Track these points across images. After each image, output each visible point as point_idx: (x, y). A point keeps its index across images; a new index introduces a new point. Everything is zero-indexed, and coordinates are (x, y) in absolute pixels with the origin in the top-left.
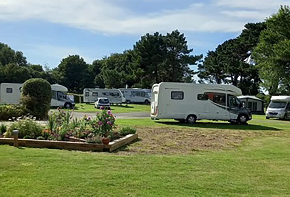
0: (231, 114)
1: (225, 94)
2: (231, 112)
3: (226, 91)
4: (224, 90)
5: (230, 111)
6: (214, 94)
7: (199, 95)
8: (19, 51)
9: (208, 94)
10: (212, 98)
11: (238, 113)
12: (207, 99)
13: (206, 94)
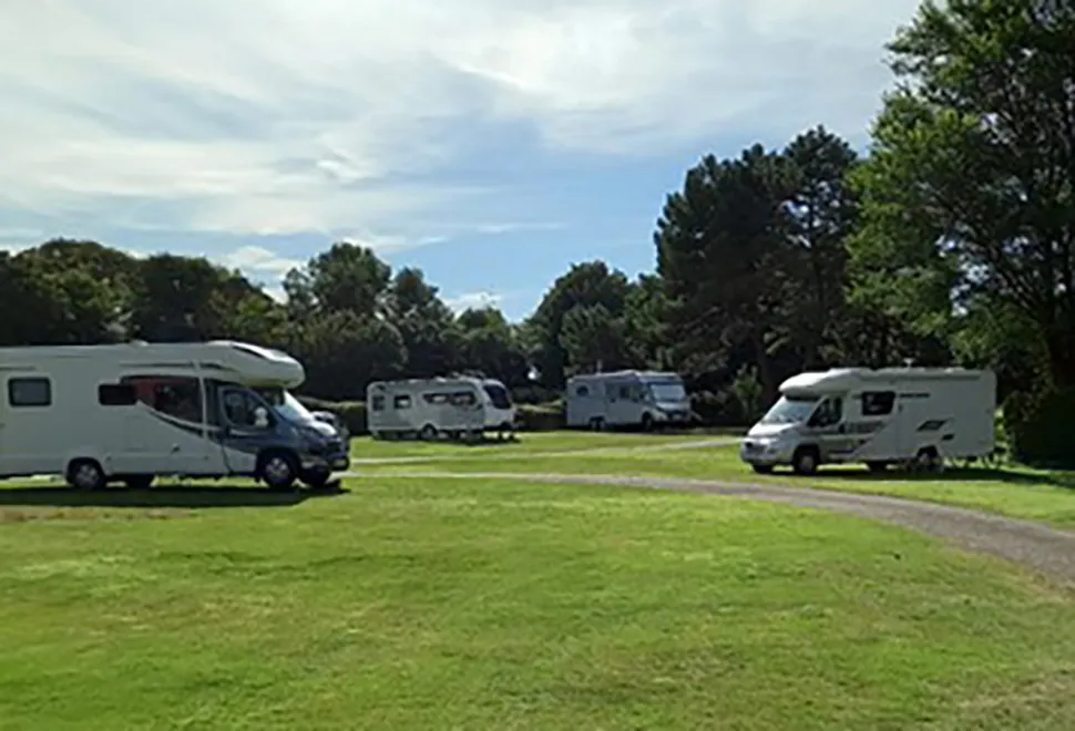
0: (229, 452)
1: (197, 380)
2: (230, 445)
3: (198, 367)
4: (191, 365)
5: (226, 441)
6: (155, 381)
7: (103, 389)
8: (410, 267)
9: (134, 382)
10: (152, 396)
11: (257, 449)
12: (133, 402)
13: (126, 382)
